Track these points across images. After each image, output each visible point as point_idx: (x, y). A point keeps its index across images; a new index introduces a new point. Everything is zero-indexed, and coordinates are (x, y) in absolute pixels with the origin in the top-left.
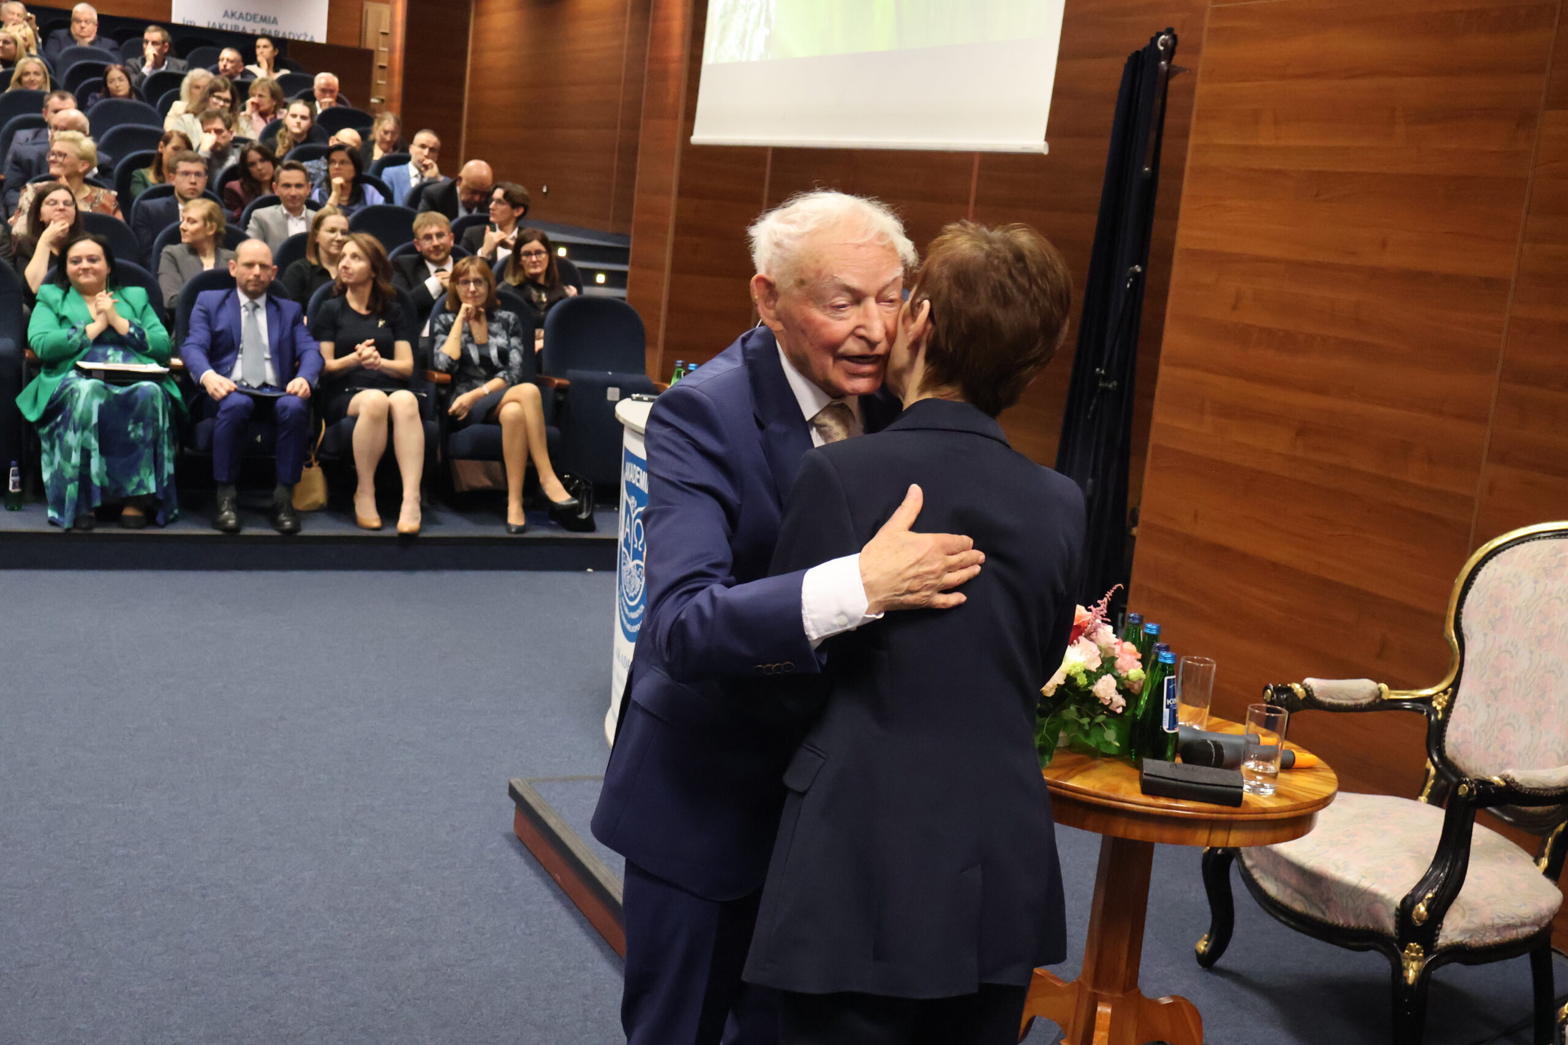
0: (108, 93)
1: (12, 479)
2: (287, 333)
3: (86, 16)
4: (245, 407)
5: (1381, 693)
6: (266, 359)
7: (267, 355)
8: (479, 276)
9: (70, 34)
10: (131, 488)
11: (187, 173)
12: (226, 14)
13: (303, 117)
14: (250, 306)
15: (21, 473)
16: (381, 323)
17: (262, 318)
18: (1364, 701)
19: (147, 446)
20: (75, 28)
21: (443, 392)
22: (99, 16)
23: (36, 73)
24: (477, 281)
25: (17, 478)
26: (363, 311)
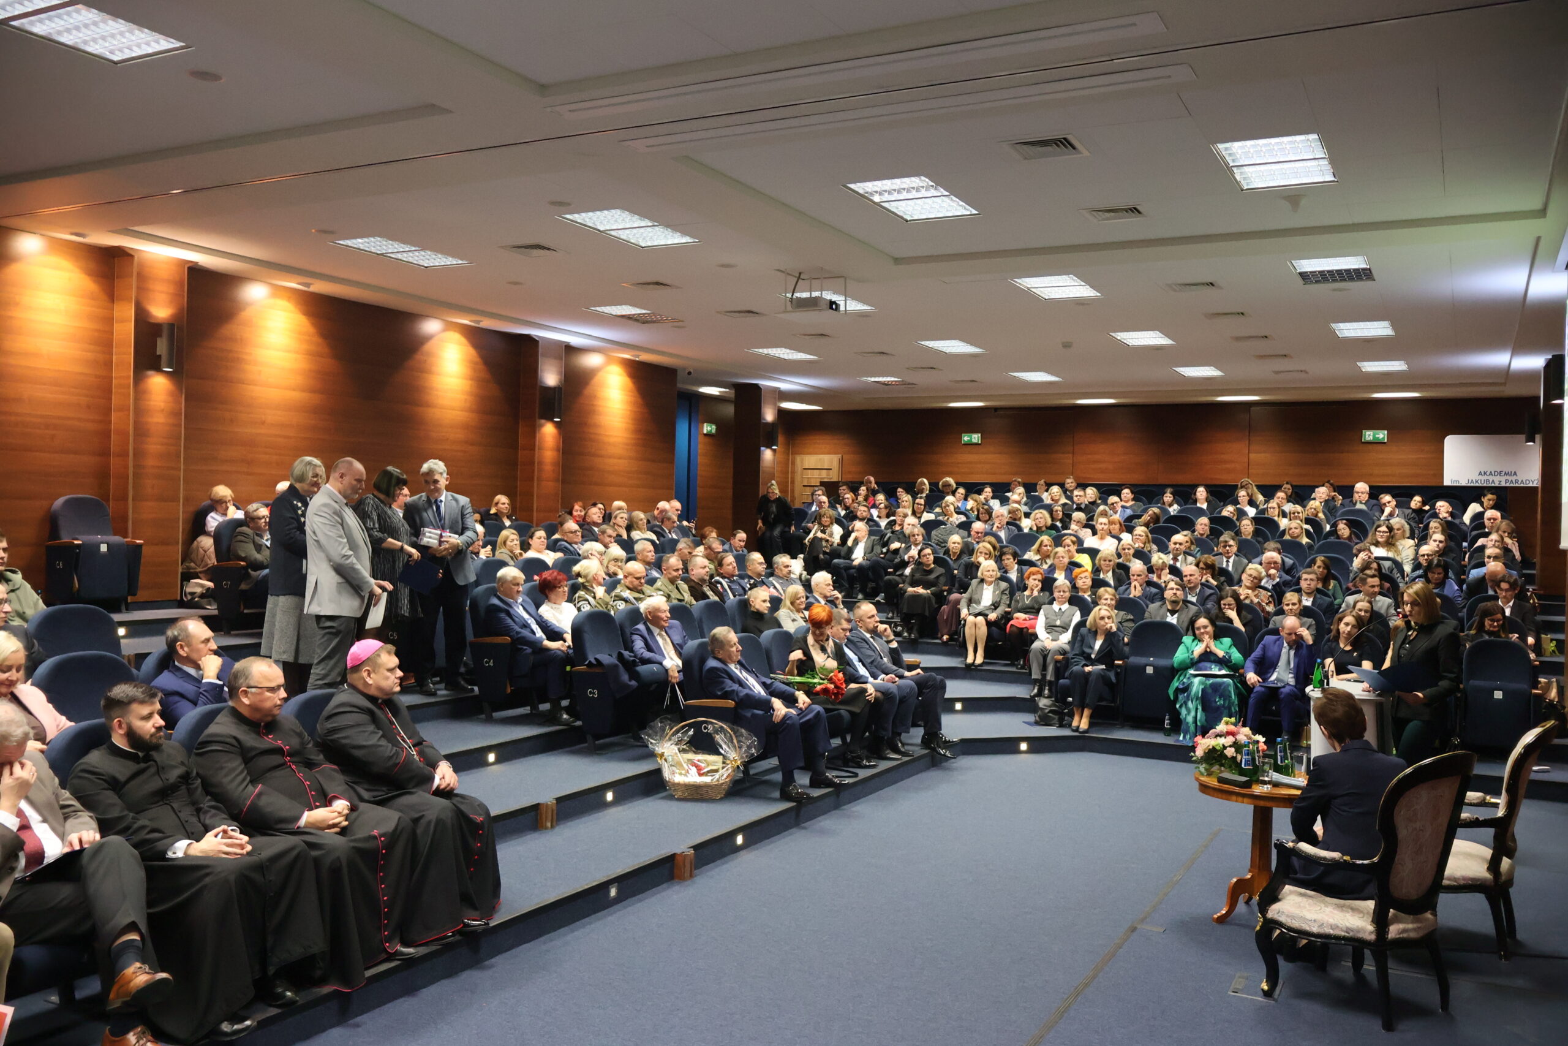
0: (1338, 537)
1: (1166, 722)
3: (1363, 490)
4: (1263, 692)
5: (1485, 799)
9: (1352, 501)
11: (1306, 580)
12: (1480, 474)
13: (1440, 542)
15: (1169, 719)
16: (1355, 653)
18: (1475, 801)
20: (1356, 496)
22: (1371, 487)
23: (1296, 528)
26: (1349, 649)
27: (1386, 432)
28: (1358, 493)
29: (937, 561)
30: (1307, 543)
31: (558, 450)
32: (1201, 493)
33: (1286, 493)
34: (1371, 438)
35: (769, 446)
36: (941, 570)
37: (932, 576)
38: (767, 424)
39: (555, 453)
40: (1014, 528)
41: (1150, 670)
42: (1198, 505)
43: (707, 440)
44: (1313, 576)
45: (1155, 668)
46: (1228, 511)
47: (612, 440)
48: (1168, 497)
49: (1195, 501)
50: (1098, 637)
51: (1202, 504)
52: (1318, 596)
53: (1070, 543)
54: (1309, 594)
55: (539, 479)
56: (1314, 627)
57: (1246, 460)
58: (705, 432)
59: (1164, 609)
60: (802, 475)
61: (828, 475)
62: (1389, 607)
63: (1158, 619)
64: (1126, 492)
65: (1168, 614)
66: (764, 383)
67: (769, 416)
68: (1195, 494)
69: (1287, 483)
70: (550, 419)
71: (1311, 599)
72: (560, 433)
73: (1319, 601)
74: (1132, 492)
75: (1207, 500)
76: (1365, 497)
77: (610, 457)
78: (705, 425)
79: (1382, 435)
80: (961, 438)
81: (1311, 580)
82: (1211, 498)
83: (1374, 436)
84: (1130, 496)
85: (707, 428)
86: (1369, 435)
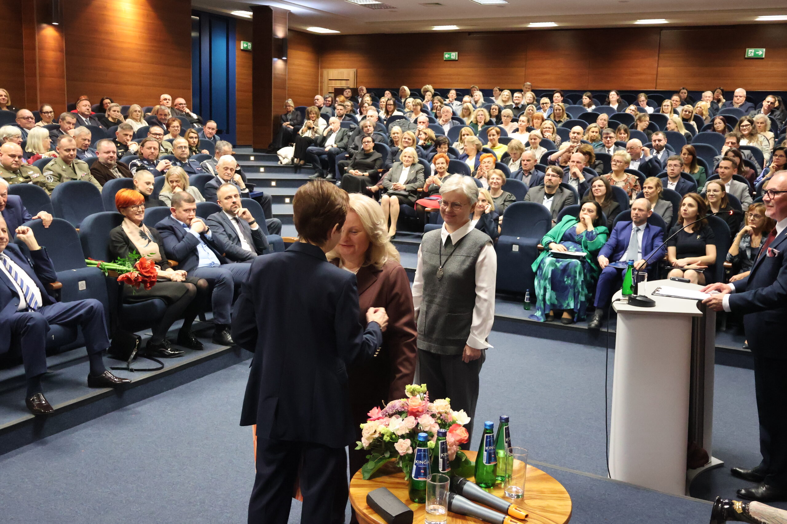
0: (714, 130)
1: (526, 297)
2: (650, 241)
3: (741, 94)
6: (639, 252)
7: (641, 251)
8: (758, 213)
9: (732, 103)
10: (565, 305)
14: (636, 229)
15: (530, 294)
16: (698, 237)
17: (640, 235)
19: (571, 288)
20: (735, 99)
21: (728, 272)
24: (756, 216)
25: (528, 297)
26: (691, 232)
27: (764, 50)
28: (737, 96)
29: (377, 147)
30: (686, 134)
31: (61, 51)
32: (613, 96)
33: (680, 97)
34: (753, 54)
35: (280, 57)
36: (378, 155)
37: (369, 160)
38: (279, 40)
39: (59, 54)
40: (457, 122)
41: (516, 248)
42: (611, 106)
43: (243, 54)
44: (677, 162)
45: (521, 248)
46: (631, 109)
47: (125, 46)
48: (586, 100)
49: (609, 103)
50: (475, 217)
51: (613, 104)
52: (682, 180)
53: (495, 133)
54: (673, 178)
55: (42, 76)
56: (671, 209)
57: (656, 73)
58: (242, 48)
59: (542, 193)
60: (328, 84)
61: (347, 84)
62: (743, 191)
63: (535, 202)
64: (557, 96)
65: (545, 197)
66: (273, 5)
67: (280, 32)
68: (608, 97)
69: (684, 89)
70: (49, 23)
71: (676, 183)
72: (62, 37)
73: (682, 185)
74: (562, 96)
75: (618, 101)
76: (743, 100)
77: (124, 60)
78: (242, 42)
79: (761, 52)
80: (443, 56)
81: (675, 165)
82: (621, 100)
83: (755, 53)
84: (561, 99)
85: (244, 45)
86: (751, 52)
